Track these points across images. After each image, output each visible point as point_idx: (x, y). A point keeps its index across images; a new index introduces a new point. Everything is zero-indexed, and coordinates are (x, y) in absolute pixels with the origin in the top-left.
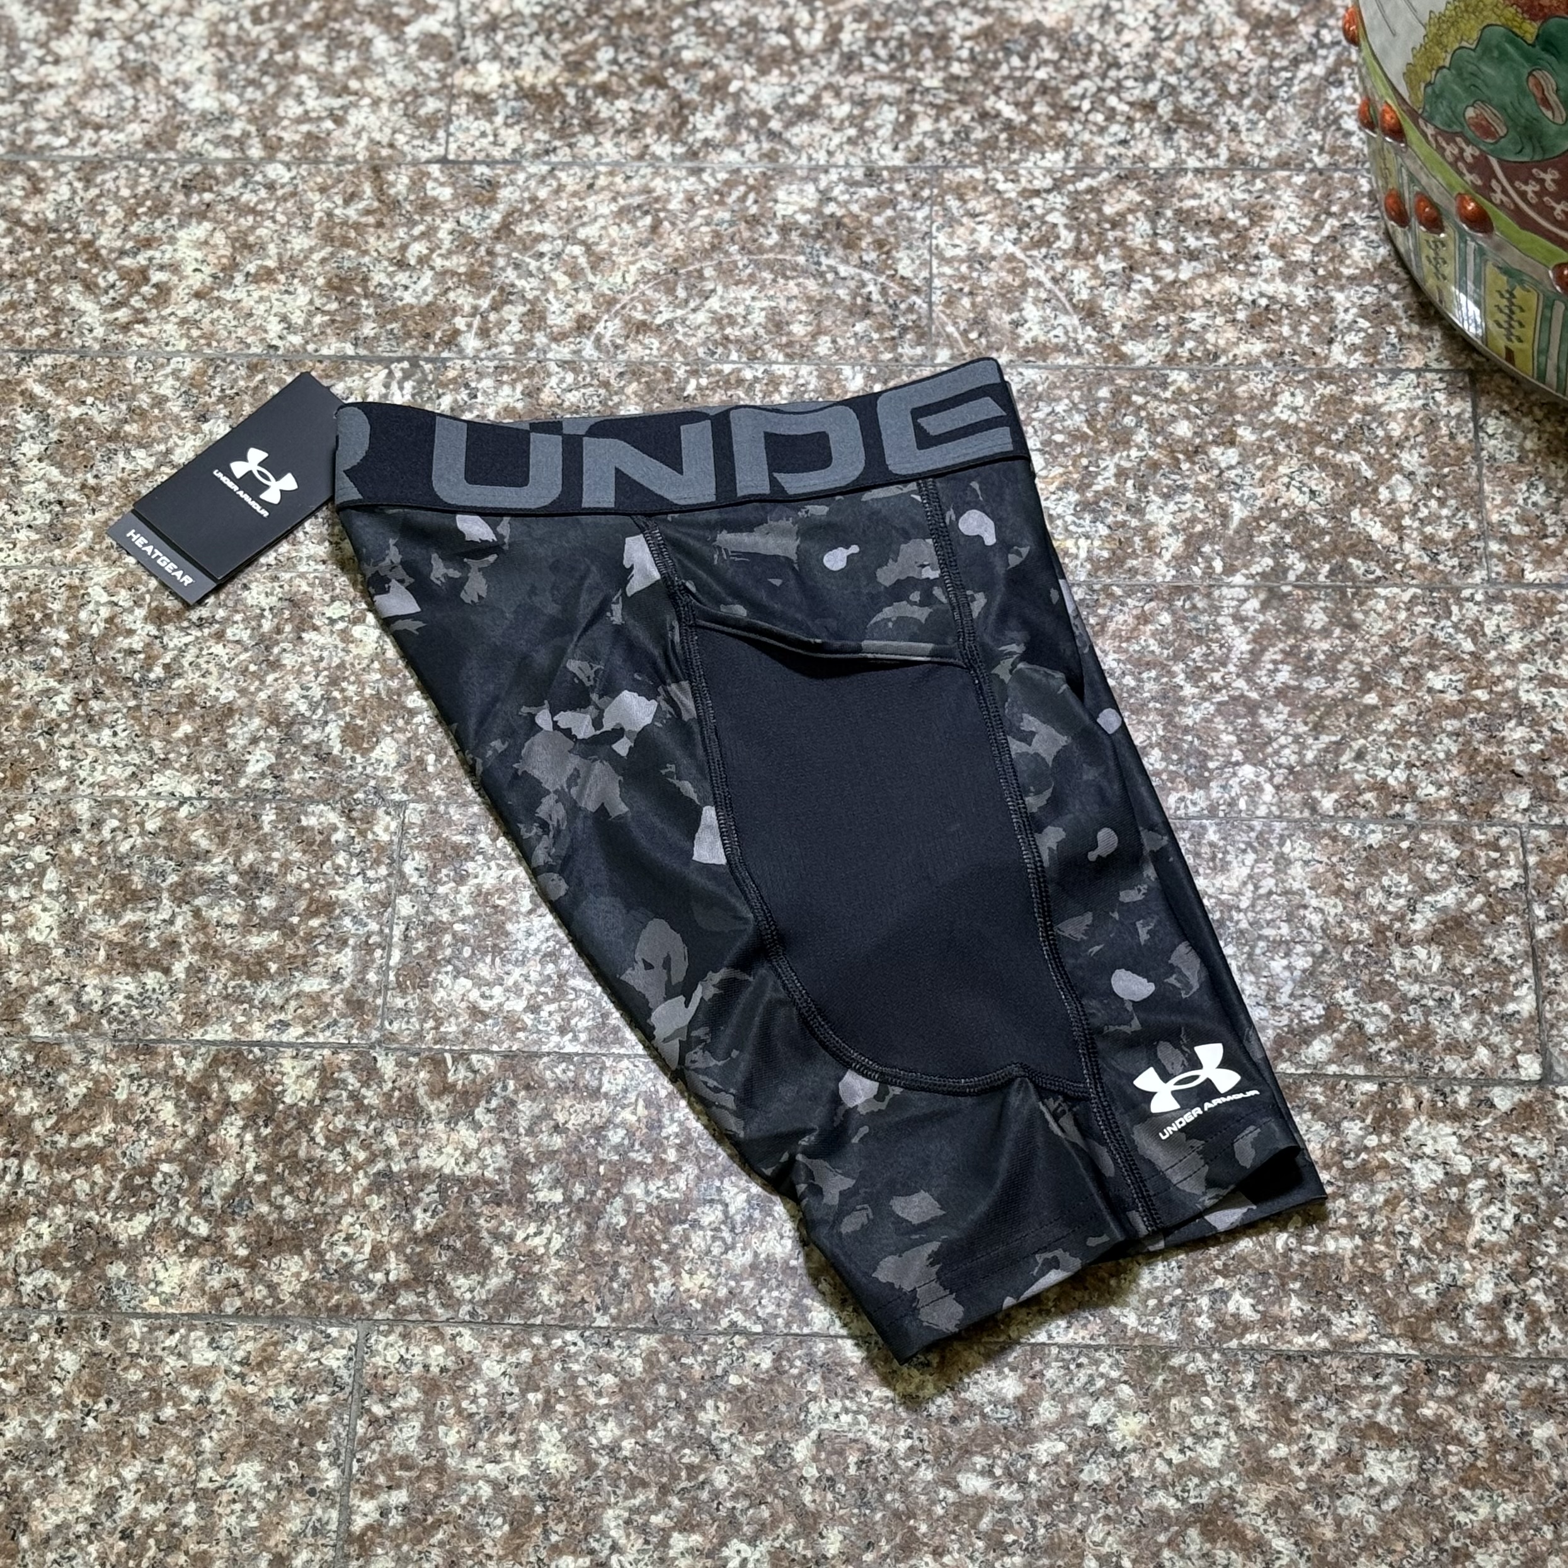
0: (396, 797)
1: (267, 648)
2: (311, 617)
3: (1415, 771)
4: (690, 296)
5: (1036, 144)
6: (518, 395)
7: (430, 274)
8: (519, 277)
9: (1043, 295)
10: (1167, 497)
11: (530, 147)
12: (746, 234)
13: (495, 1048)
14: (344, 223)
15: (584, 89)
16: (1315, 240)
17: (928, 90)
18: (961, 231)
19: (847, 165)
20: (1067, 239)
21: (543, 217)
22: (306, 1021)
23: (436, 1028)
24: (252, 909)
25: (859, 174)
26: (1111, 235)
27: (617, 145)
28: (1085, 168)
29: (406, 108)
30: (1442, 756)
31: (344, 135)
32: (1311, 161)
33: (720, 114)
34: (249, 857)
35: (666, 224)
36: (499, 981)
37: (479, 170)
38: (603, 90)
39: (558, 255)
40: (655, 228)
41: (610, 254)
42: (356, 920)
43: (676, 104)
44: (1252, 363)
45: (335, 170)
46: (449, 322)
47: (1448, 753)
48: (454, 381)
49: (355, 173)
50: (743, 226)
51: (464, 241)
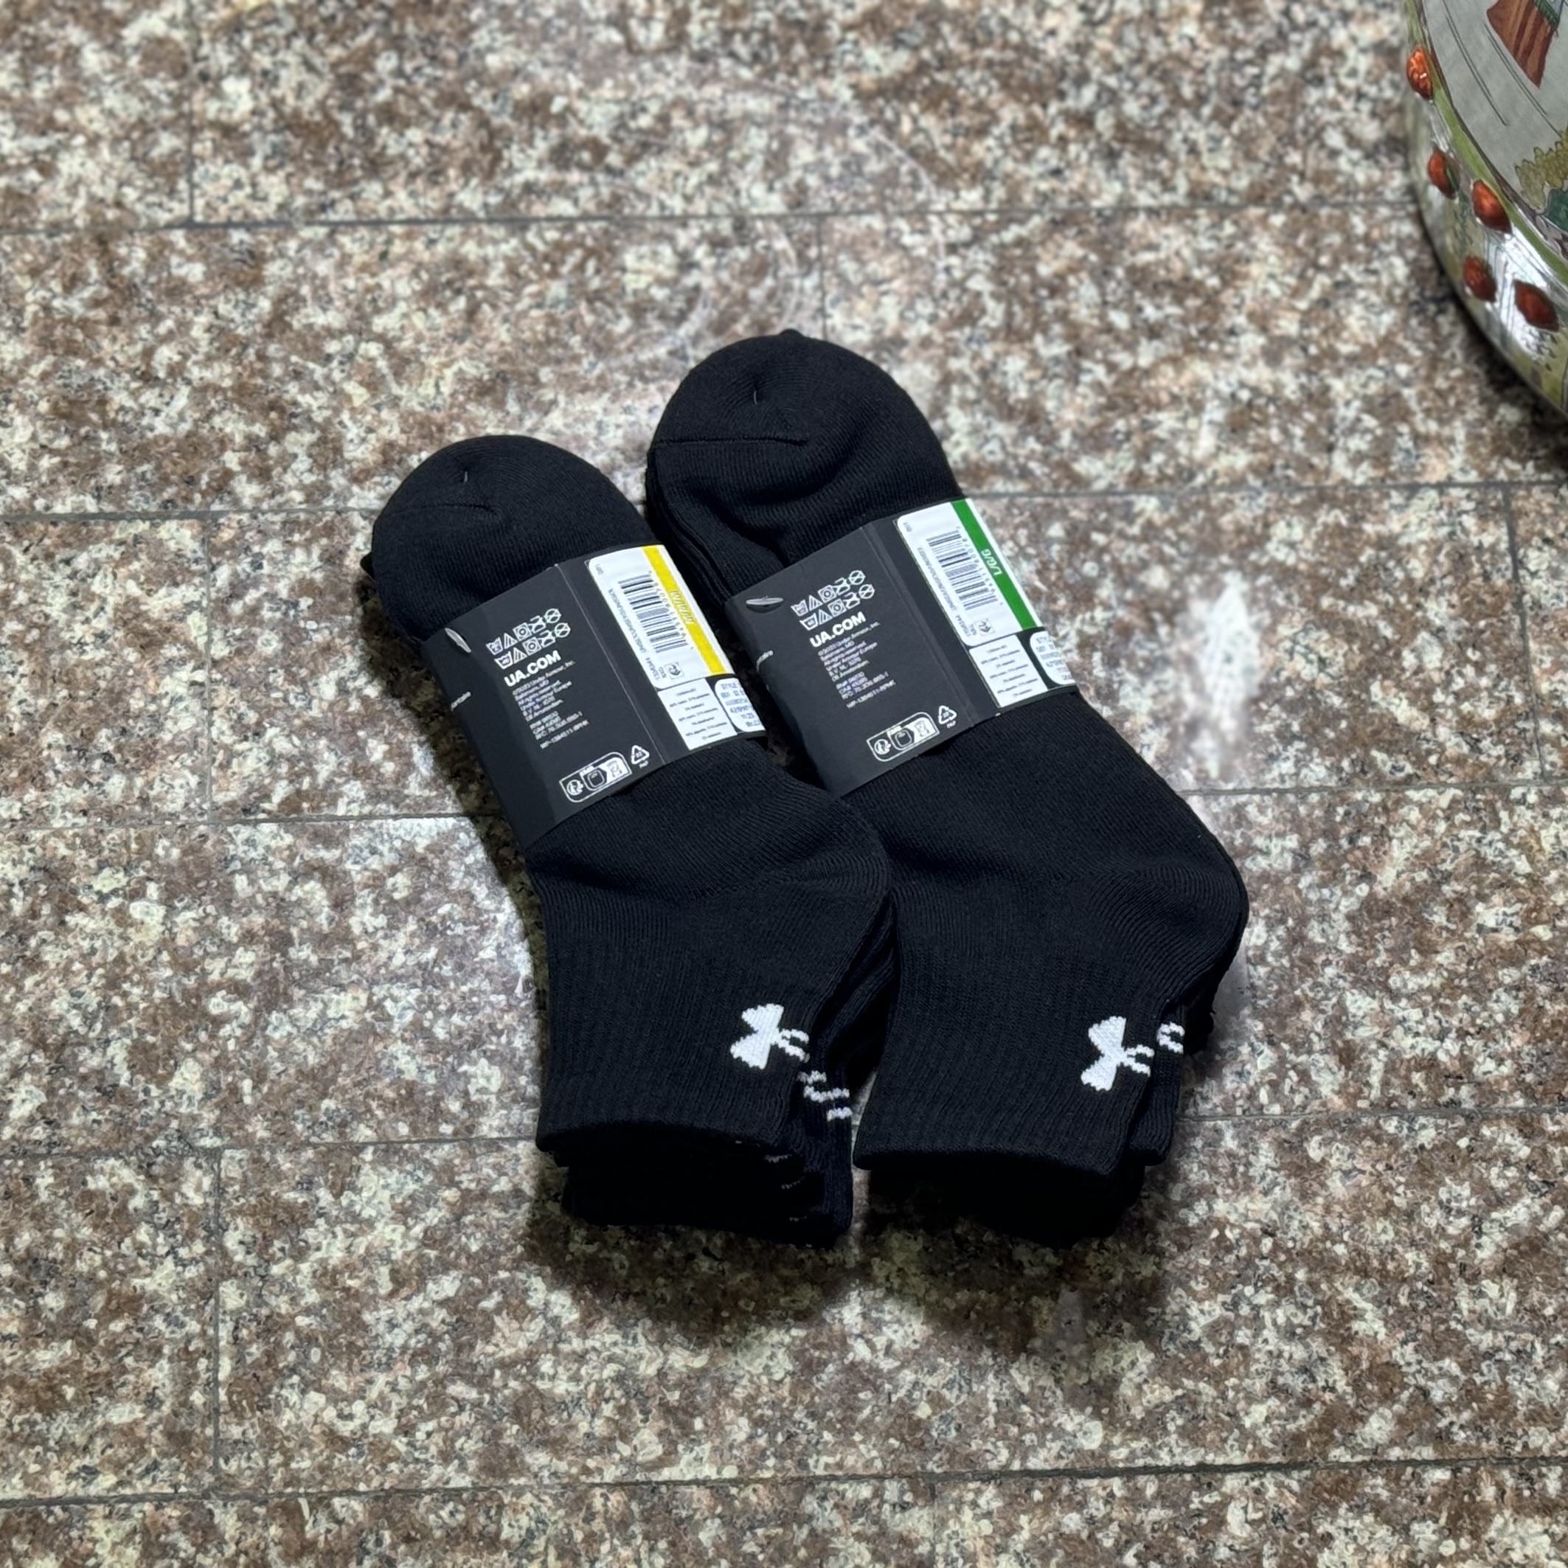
0: (207, 1142)
1: (22, 940)
2: (74, 892)
3: (1470, 1041)
4: (524, 409)
5: (946, 178)
6: (316, 562)
7: (185, 390)
8: (303, 391)
9: (971, 394)
10: (1143, 675)
11: (300, 201)
12: (589, 319)
13: (362, 1487)
14: (67, 321)
15: (363, 115)
16: (1302, 305)
17: (805, 103)
18: (861, 305)
19: (710, 216)
20: (994, 313)
21: (324, 302)
22: (118, 1466)
23: (286, 1464)
24: (34, 1312)
25: (726, 227)
26: (1050, 306)
27: (413, 194)
28: (1010, 212)
29: (133, 149)
30: (1500, 1018)
31: (54, 191)
32: (1290, 192)
33: (542, 146)
34: (25, 1239)
35: (486, 307)
36: (360, 1394)
37: (237, 236)
38: (388, 115)
39: (351, 357)
40: (472, 313)
41: (416, 352)
42: (169, 1319)
43: (483, 133)
44: (1237, 483)
45: (48, 242)
46: (217, 458)
47: (1507, 1014)
48: (231, 544)
49: (76, 246)
50: (583, 306)
51: (226, 343)
